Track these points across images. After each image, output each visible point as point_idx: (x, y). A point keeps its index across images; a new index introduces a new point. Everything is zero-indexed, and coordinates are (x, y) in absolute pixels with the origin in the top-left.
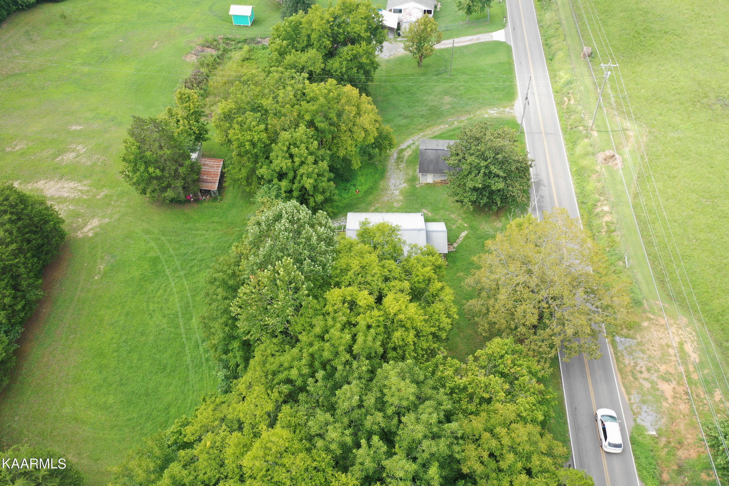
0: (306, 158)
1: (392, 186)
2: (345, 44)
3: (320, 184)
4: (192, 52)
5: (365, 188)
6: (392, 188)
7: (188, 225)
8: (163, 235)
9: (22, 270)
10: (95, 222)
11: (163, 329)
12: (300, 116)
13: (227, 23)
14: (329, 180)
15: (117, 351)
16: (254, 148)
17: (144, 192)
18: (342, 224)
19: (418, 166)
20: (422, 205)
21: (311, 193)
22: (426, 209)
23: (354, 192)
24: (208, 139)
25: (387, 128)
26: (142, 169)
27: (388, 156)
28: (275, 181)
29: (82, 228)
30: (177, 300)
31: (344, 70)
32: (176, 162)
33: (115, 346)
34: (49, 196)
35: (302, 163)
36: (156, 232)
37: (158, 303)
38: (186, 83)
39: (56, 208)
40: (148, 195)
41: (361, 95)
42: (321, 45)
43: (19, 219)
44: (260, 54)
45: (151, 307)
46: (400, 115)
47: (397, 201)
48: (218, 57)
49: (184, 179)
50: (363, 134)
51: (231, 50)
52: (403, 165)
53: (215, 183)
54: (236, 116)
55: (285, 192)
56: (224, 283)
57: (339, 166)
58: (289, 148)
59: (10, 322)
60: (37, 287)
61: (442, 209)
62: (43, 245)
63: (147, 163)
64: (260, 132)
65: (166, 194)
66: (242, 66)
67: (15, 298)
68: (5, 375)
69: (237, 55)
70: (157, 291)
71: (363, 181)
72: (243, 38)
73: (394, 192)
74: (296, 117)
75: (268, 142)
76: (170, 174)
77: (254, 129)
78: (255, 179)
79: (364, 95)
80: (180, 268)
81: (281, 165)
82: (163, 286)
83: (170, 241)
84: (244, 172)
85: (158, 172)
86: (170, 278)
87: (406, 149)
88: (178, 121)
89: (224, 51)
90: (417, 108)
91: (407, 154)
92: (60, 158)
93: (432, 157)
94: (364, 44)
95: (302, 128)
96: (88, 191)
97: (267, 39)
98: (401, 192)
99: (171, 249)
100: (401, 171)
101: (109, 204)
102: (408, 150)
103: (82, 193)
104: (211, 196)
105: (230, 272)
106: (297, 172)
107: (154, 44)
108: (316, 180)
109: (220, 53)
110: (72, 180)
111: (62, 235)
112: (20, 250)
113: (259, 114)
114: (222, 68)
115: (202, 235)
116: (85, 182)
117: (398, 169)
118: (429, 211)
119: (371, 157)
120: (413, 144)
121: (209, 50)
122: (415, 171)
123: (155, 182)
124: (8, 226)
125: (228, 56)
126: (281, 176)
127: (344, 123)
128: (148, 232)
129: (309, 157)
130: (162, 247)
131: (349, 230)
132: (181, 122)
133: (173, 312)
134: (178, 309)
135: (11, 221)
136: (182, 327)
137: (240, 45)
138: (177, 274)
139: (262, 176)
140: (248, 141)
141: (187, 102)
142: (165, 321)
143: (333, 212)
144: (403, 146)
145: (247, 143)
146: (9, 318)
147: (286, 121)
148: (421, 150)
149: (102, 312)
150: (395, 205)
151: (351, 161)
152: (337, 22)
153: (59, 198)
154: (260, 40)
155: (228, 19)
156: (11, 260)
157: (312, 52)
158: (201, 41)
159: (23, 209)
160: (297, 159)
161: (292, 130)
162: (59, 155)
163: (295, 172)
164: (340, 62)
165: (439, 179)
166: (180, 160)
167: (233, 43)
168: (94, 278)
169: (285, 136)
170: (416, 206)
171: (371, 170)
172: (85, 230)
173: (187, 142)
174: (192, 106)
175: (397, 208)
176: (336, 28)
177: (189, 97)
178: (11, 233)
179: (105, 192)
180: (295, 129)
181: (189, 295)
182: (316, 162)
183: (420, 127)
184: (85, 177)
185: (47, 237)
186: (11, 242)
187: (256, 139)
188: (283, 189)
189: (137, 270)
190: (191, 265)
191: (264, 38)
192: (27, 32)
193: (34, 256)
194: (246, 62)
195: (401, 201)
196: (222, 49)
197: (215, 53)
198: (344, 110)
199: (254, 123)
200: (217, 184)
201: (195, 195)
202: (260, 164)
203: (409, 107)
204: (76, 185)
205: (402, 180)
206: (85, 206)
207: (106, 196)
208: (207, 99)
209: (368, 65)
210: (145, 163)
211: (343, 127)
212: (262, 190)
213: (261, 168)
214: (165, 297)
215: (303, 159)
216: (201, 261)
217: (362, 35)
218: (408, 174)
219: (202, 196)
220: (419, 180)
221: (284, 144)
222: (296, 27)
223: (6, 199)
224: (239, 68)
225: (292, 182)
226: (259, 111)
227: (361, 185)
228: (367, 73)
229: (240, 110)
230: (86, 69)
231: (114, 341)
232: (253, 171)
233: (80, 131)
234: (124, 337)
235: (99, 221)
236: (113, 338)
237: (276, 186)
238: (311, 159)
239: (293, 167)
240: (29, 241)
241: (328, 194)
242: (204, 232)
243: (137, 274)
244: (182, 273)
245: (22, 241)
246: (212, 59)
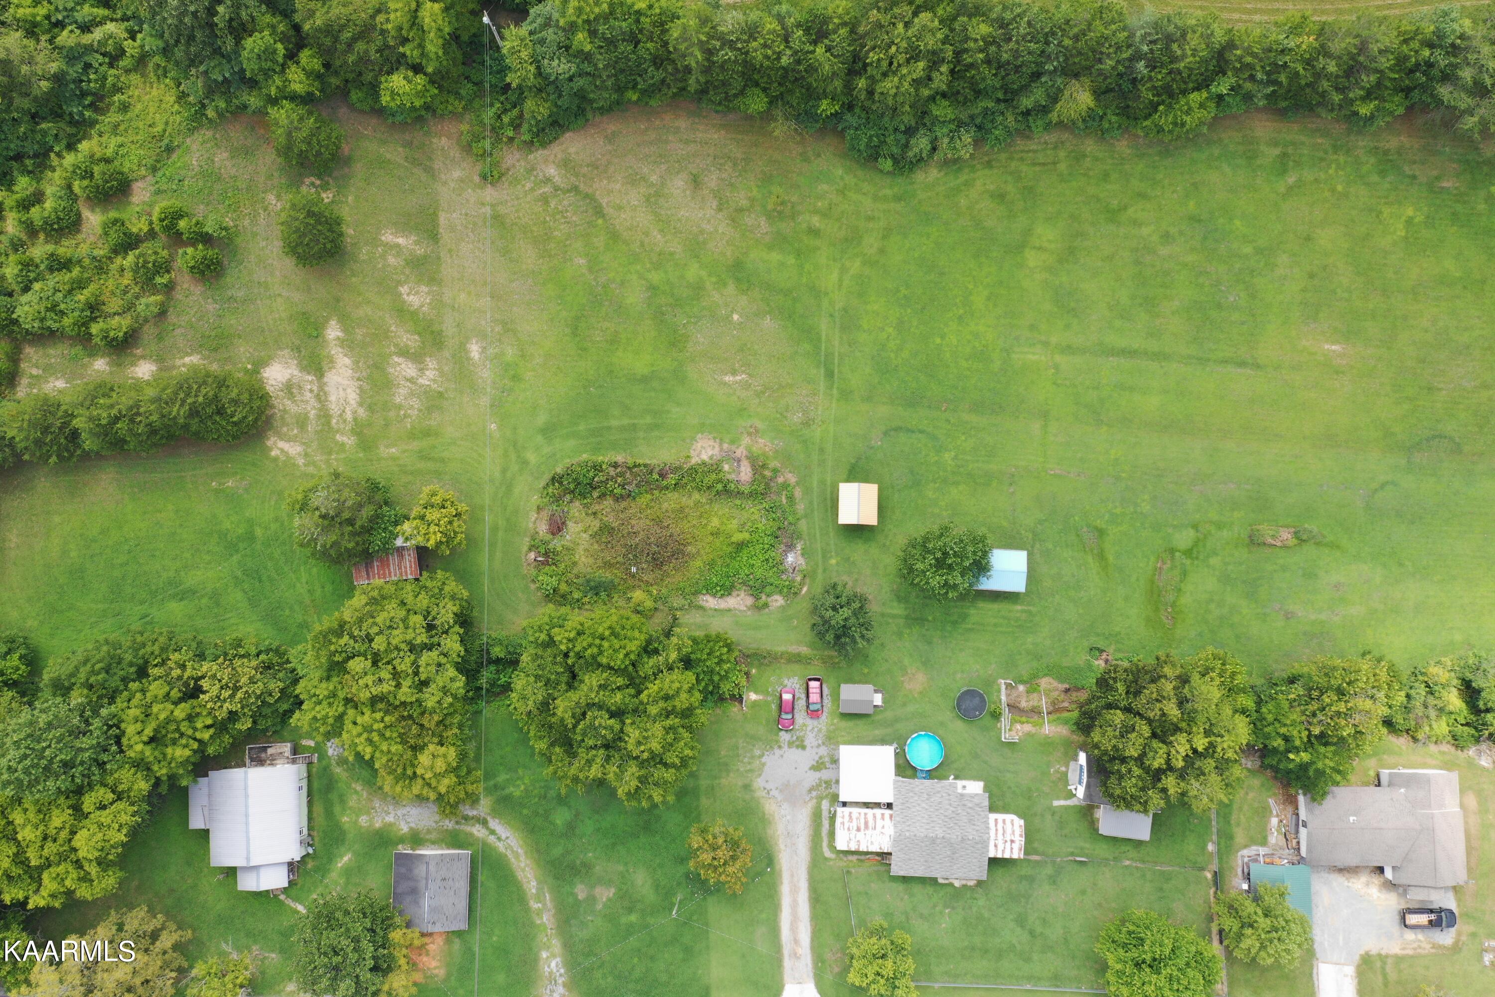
1: (404, 812)
4: (725, 446)
6: (399, 813)
10: (295, 450)
22: (353, 859)
29: (283, 439)
34: (325, 380)
47: (371, 820)
51: (759, 503)
52: (450, 824)
61: (349, 882)
66: (713, 535)
72: (797, 517)
73: (392, 815)
87: (488, 828)
89: (750, 493)
91: (475, 829)
92: (400, 360)
93: (416, 872)
96: (343, 421)
97: (797, 561)
98: (390, 825)
100: (436, 822)
101: (329, 453)
102: (484, 830)
103: (341, 415)
109: (747, 487)
110: (362, 393)
114: (705, 500)
116: (359, 411)
120: (499, 839)
121: (743, 469)
125: (742, 502)
137: (777, 515)
144: (493, 824)
150: (363, 817)
153: (325, 393)
154: (796, 547)
158: (763, 450)
162: (405, 357)
167: (781, 502)
168: (212, 482)
170: (359, 846)
172: (281, 444)
179: (348, 442)
184: (369, 407)
191: (801, 555)
195: (372, 825)
197: (743, 478)
204: (353, 402)
205: (417, 824)
206: (319, 428)
207: (343, 445)
218: (428, 833)
233: (469, 359)
235: (300, 454)
242: (304, 580)
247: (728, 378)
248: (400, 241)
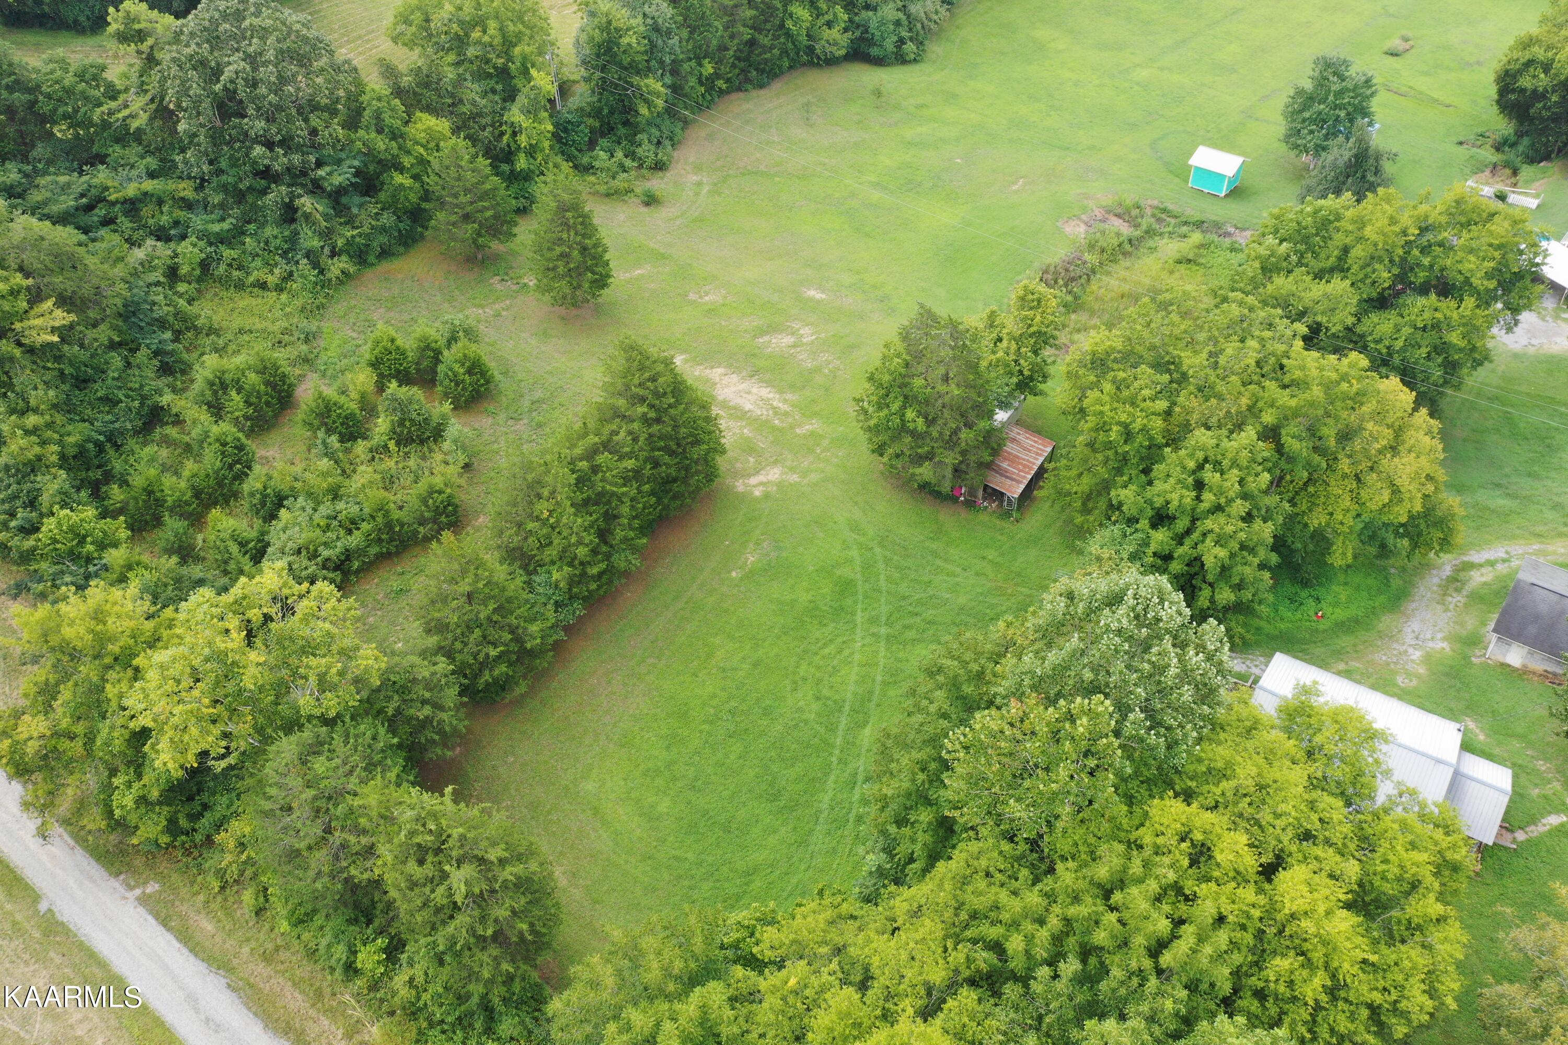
0: (1230, 501)
1: (1411, 636)
2: (1424, 290)
3: (1239, 568)
4: (1084, 217)
5: (1340, 614)
6: (1409, 639)
7: (934, 546)
8: (881, 545)
9: (625, 510)
10: (774, 474)
11: (806, 722)
12: (1253, 410)
13: (1177, 180)
14: (1262, 566)
15: (711, 723)
16: (1126, 442)
17: (880, 450)
18: (1255, 670)
19: (1496, 616)
20: (1467, 708)
21: (1210, 578)
22: (1475, 721)
23: (1312, 613)
24: (1041, 393)
25: (1451, 501)
26: (895, 407)
27: (1429, 566)
28: (1144, 524)
29: (749, 476)
30: (853, 677)
31: (1399, 344)
32: (962, 415)
33: (712, 711)
34: (721, 398)
35: (1218, 509)
36: (871, 533)
37: (818, 668)
38: (1046, 272)
39: (723, 424)
40: (885, 459)
41: (1415, 410)
42: (1366, 276)
43: (658, 420)
44: (1221, 260)
45: (802, 671)
46: (1499, 486)
47: (1408, 674)
48: (1130, 241)
49: (964, 453)
50: (1386, 496)
51: (1161, 234)
52: (1457, 599)
53: (1019, 482)
54: (1116, 366)
55: (1155, 554)
56: (955, 684)
57: (1299, 545)
58: (1200, 467)
59: (570, 589)
60: (634, 550)
61: (1521, 737)
62: (675, 480)
63: (908, 400)
64: (1153, 414)
65: (918, 471)
66: (1172, 272)
67: (594, 552)
68: (525, 677)
69: (1170, 248)
70: (825, 645)
71: (1343, 597)
72: (1198, 216)
73: (1411, 650)
74: (1244, 408)
75: (1160, 440)
76: (941, 434)
77: (1143, 405)
78: (1102, 505)
79: (1424, 411)
80: (884, 619)
81: (1168, 496)
82: (840, 640)
83: (887, 561)
84: (1087, 482)
85: (920, 424)
86: (858, 631)
87: (1481, 566)
88: (1000, 340)
89: (1147, 232)
90: (1549, 483)
91: (1478, 578)
92: (766, 338)
93: (1543, 608)
94: (1470, 302)
95: (1249, 434)
96: (786, 414)
97: (1248, 233)
98: (1427, 658)
99: (882, 577)
100: (1447, 610)
101: (811, 451)
102: (1483, 570)
103: (776, 413)
104: (1001, 505)
105: (975, 667)
106: (1198, 523)
107: (1015, 183)
108: (1232, 555)
109: (1138, 233)
110: (769, 384)
111: (711, 475)
112: (637, 474)
113: (1167, 377)
114: (1128, 264)
115: (953, 574)
116: (789, 396)
117: (1442, 602)
118: (1482, 729)
119: (1384, 551)
120: (1504, 561)
121: (1117, 222)
122: (1484, 624)
123: (908, 439)
124: (636, 426)
125: (1151, 243)
126: (1161, 518)
127: (1350, 457)
128: (855, 528)
129: (1239, 501)
130: (868, 567)
131: (1266, 690)
132: (1005, 343)
133: (837, 697)
134: (849, 696)
135: (646, 421)
136: (840, 733)
137: (1185, 229)
138: (874, 629)
139: (1120, 504)
140: (1119, 423)
141: (1031, 309)
142: (815, 706)
143: (1242, 638)
144: (1475, 557)
145: (1115, 428)
146: (571, 583)
147: (1217, 410)
148: (1519, 581)
149: (717, 641)
150: (1399, 680)
151: (1332, 544)
152: (1424, 239)
153: (735, 408)
154: (1231, 230)
155: (1182, 171)
156: (616, 485)
157: (1338, 286)
158: (1108, 201)
159: (670, 406)
160: (1208, 498)
161: (1224, 432)
162: (767, 333)
163: (1194, 521)
164: (1396, 325)
165: (1539, 664)
166: (972, 416)
167: (1173, 221)
168: (729, 572)
169: (1201, 437)
170: (1453, 705)
171: (1370, 581)
172: (753, 481)
173: (1000, 384)
174: (1038, 318)
175: (1402, 689)
176: (1416, 252)
177: (1039, 301)
178: (635, 440)
179: (815, 425)
180: (1231, 432)
181: (879, 678)
182: (1248, 518)
183: (1540, 529)
184: (792, 387)
185: (687, 469)
186: (629, 456)
187: (1137, 426)
188: (1153, 547)
189: (808, 590)
190: (907, 622)
191: (1243, 229)
192: (807, 105)
193: (653, 493)
194: (1182, 267)
195: (1418, 677)
196: (1144, 227)
197: (1126, 230)
198: (1361, 428)
199: (1146, 392)
200: (1022, 487)
201: (972, 492)
202: (1125, 478)
203: (1529, 475)
204: (771, 395)
205: (1441, 631)
206: (771, 438)
207: (812, 433)
208: (1073, 316)
209: (1461, 350)
210: (906, 397)
211: (1344, 465)
212: (1107, 533)
213: (1125, 487)
214: (835, 662)
215: (1223, 501)
216: (929, 623)
217: (1475, 281)
218: (1462, 624)
219: (984, 499)
220: (1486, 648)
221: (1191, 455)
222: (1325, 225)
223: (653, 379)
224: (1164, 275)
225: (1180, 539)
226: (1169, 371)
227: (1336, 604)
228: (1451, 367)
229: (1130, 358)
230: (876, 196)
231: (714, 702)
232: (1106, 486)
233: (819, 302)
234: (733, 704)
235: (782, 474)
236: (714, 696)
237: (1140, 535)
238: (1240, 507)
239: (1193, 510)
240: (656, 464)
241: (1247, 595)
242: (958, 570)
243: (804, 597)
244: (883, 630)
245: (646, 460)
246: (1115, 242)
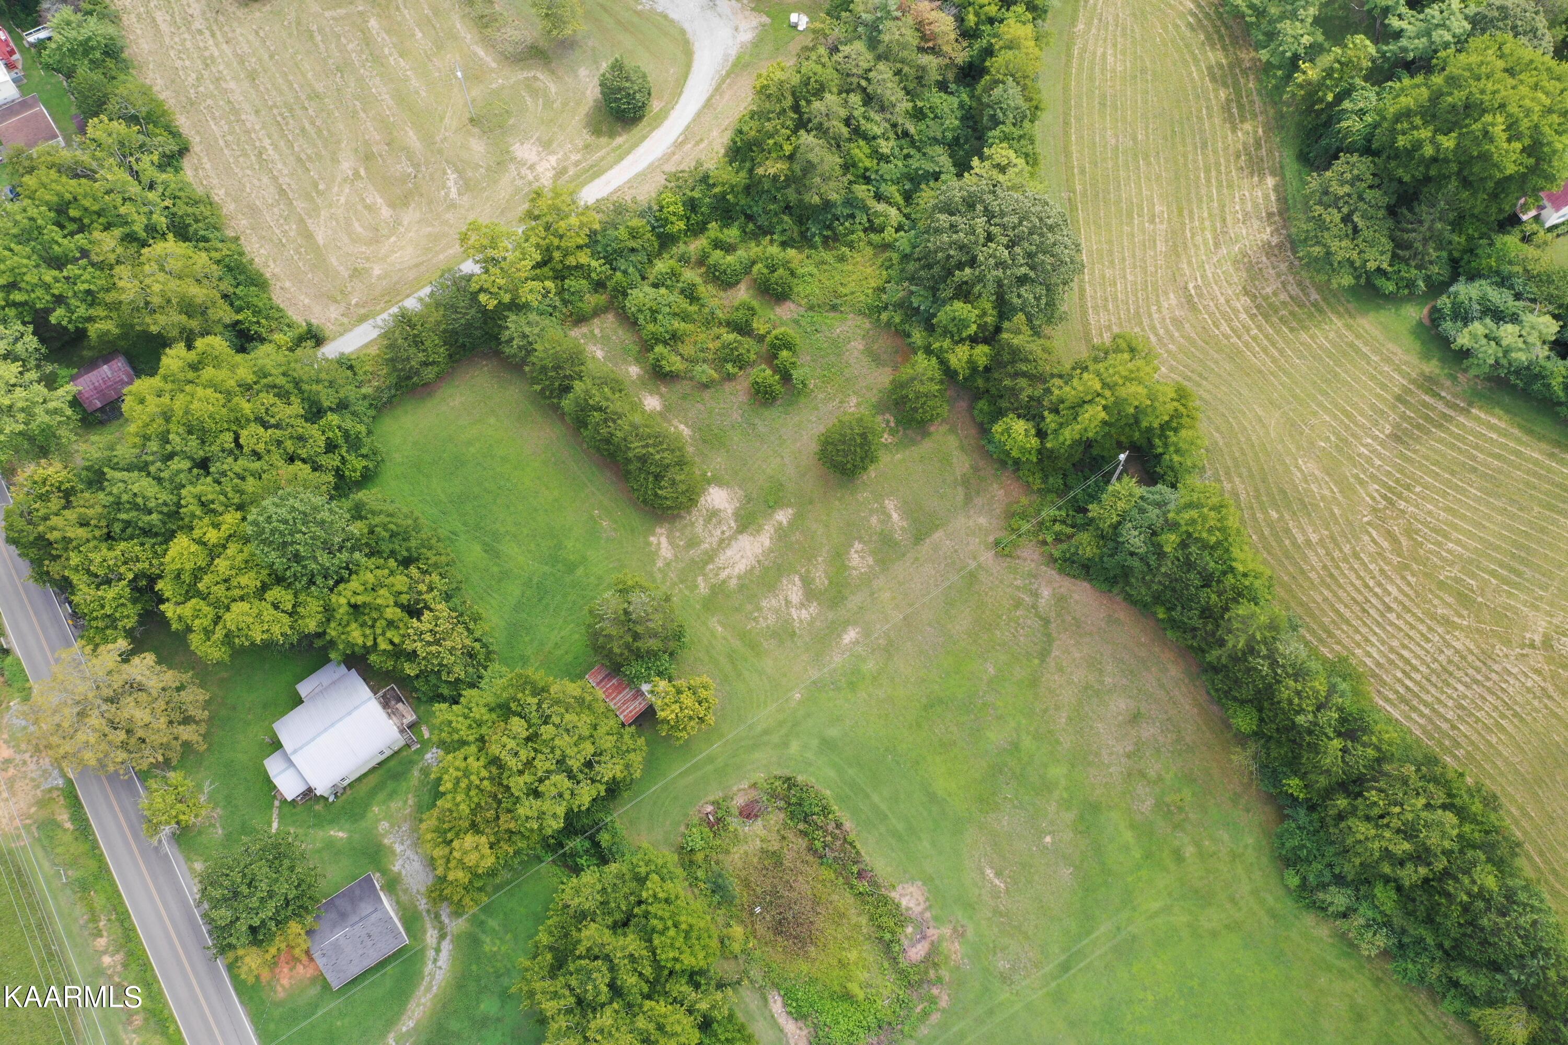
1: (412, 857)
6: (408, 853)
10: (666, 553)
20: (351, 843)
47: (387, 832)
52: (423, 906)
61: (322, 850)
73: (402, 848)
87: (439, 943)
91: (431, 933)
92: (798, 583)
93: (362, 905)
96: (718, 575)
98: (392, 852)
100: (419, 894)
102: (435, 941)
103: (719, 568)
109: (904, 963)
110: (749, 572)
116: (735, 582)
120: (435, 961)
121: (921, 949)
144: (447, 945)
153: (729, 544)
162: (804, 585)
170: (358, 838)
172: (663, 540)
179: (704, 590)
184: (743, 587)
195: (384, 836)
197: (910, 953)
204: (737, 570)
205: (409, 879)
206: (698, 559)
218: (407, 894)
233: (840, 635)
235: (665, 559)
247: (990, 873)
248: (895, 516)
